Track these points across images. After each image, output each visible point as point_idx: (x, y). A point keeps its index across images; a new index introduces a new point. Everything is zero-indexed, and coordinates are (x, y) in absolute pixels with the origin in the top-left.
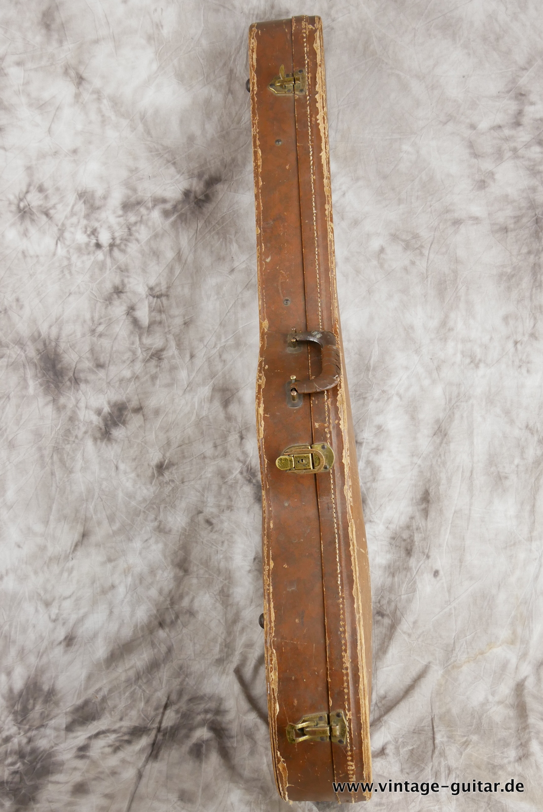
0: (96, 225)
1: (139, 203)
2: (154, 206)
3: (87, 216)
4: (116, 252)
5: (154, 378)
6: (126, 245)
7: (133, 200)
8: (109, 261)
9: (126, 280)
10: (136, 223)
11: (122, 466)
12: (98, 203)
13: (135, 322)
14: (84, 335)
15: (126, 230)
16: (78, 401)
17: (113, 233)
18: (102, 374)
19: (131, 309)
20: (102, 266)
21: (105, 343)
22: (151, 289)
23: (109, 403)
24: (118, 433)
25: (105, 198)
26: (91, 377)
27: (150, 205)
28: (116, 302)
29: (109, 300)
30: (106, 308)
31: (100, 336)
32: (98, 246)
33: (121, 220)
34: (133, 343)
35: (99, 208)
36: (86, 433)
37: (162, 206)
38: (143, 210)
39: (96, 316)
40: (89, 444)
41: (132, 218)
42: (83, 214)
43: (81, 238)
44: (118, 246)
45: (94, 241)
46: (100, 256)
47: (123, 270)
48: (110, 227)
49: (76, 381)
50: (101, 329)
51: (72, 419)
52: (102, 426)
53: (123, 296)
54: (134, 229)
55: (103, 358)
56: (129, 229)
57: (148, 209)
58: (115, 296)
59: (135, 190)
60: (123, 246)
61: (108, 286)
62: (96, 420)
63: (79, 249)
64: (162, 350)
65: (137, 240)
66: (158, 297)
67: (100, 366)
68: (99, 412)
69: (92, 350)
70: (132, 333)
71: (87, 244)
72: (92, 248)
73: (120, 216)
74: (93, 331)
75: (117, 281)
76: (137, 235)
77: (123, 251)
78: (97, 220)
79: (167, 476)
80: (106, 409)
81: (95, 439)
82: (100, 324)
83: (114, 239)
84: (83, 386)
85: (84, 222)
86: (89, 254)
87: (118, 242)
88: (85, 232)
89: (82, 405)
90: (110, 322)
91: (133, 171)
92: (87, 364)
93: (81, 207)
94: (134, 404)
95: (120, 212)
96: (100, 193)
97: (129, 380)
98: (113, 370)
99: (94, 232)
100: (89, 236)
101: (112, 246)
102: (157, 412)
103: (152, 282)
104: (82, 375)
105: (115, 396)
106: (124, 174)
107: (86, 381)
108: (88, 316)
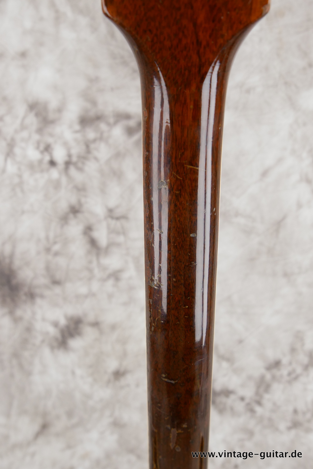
0: (50, 140)
1: (99, 118)
2: (116, 123)
3: (40, 131)
4: (73, 171)
5: (110, 296)
6: (83, 163)
7: (92, 113)
8: (64, 180)
9: (83, 200)
10: (94, 141)
11: (79, 372)
12: (51, 116)
13: (93, 242)
14: (38, 253)
15: (84, 147)
16: (34, 313)
17: (69, 149)
18: (57, 290)
19: (88, 230)
20: (57, 185)
21: (62, 261)
22: (110, 211)
23: (66, 317)
24: (75, 343)
25: (60, 110)
26: (47, 293)
27: (112, 120)
28: (73, 222)
29: (64, 220)
30: (62, 226)
31: (56, 254)
32: (52, 163)
33: (78, 136)
34: (90, 262)
35: (53, 122)
36: (43, 341)
37: (125, 123)
38: (103, 126)
39: (51, 235)
40: (46, 352)
41: (91, 134)
42: (34, 127)
43: (33, 154)
44: (75, 164)
45: (47, 158)
46: (55, 173)
47: (81, 189)
48: (65, 144)
49: (32, 296)
50: (56, 247)
51: (29, 329)
52: (59, 336)
53: (80, 215)
54: (92, 146)
55: (58, 276)
56: (87, 146)
57: (109, 124)
58: (71, 216)
59: (94, 103)
60: (80, 165)
61: (64, 206)
62: (52, 331)
63: (32, 167)
64: (120, 271)
65: (96, 159)
66: (118, 219)
67: (56, 282)
68: (56, 324)
69: (48, 268)
70: (89, 252)
71: (40, 162)
72: (45, 165)
73: (77, 132)
74: (48, 250)
75: (73, 200)
76: (95, 153)
77: (80, 170)
78: (51, 135)
79: (123, 381)
80: (63, 322)
81: (52, 348)
82: (55, 243)
83: (70, 156)
84: (39, 301)
85: (36, 137)
86: (42, 171)
87: (74, 159)
88: (38, 148)
89: (39, 316)
90: (66, 242)
91: (93, 80)
92: (42, 281)
93: (32, 120)
94: (91, 318)
95: (77, 127)
96: (53, 104)
97: (86, 297)
98: (70, 287)
99: (48, 148)
100: (42, 152)
101: (68, 164)
102: (113, 327)
103: (112, 203)
104: (38, 291)
105: (73, 310)
106: (82, 83)
107: (42, 296)
108: (42, 235)
